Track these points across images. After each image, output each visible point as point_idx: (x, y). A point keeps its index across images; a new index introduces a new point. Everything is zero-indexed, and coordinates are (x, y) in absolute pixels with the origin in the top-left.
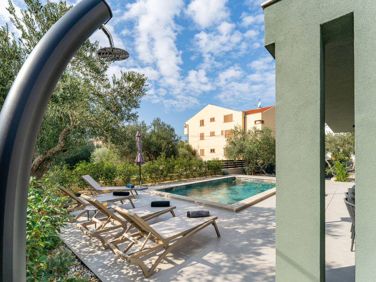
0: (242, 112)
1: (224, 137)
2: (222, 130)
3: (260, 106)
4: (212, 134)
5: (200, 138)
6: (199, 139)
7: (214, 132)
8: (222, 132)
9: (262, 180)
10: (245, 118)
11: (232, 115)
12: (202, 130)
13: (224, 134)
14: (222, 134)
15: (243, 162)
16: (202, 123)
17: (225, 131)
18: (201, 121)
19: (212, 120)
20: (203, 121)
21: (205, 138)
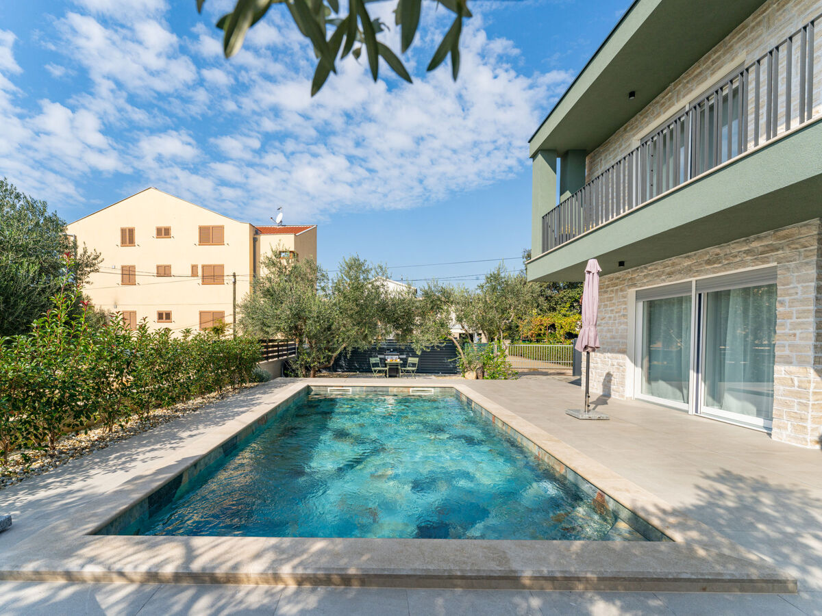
0: (248, 225)
1: (200, 281)
2: (194, 263)
3: (281, 222)
4: (164, 271)
5: (120, 276)
6: (120, 282)
7: (169, 267)
8: (194, 268)
9: (384, 389)
10: (255, 241)
11: (222, 228)
12: (128, 256)
13: (200, 273)
14: (194, 274)
15: (282, 346)
16: (128, 237)
17: (203, 267)
18: (123, 231)
19: (164, 232)
20: (131, 231)
21: (138, 279)
